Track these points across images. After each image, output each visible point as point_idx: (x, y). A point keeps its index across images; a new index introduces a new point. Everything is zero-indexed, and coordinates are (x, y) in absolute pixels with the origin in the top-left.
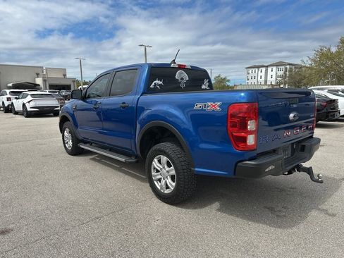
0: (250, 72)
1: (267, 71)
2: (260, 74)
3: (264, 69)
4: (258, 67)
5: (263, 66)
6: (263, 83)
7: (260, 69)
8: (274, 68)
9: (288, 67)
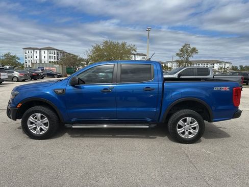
0: (27, 52)
1: (40, 52)
2: (35, 55)
3: (38, 51)
4: (34, 49)
5: (37, 49)
6: (38, 62)
7: (35, 51)
8: (46, 51)
9: (56, 51)
